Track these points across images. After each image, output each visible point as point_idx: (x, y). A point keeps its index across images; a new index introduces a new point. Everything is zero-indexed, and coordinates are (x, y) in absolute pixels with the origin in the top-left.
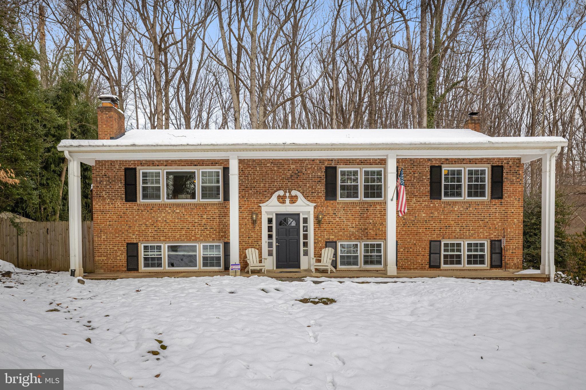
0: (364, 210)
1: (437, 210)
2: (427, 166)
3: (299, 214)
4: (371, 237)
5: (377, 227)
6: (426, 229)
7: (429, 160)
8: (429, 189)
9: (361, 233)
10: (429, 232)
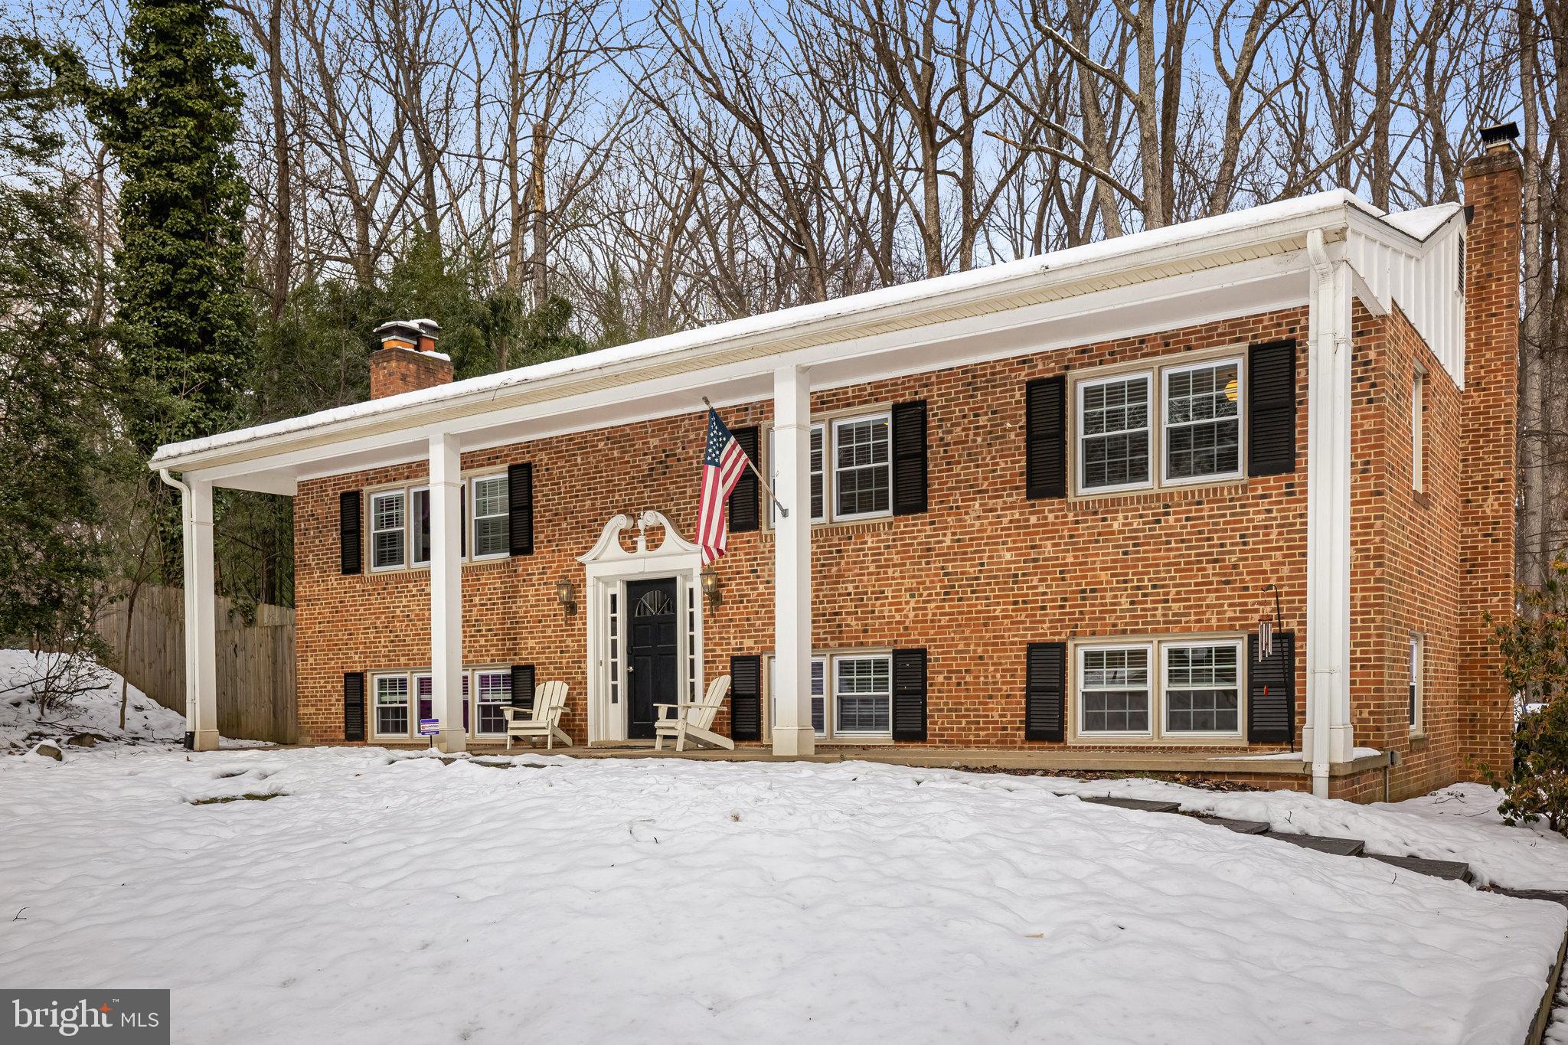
0: (831, 552)
1: (1051, 533)
2: (1018, 382)
3: (673, 580)
4: (852, 638)
5: (866, 606)
6: (1016, 603)
7: (1024, 362)
8: (1024, 463)
9: (824, 627)
10: (1024, 614)
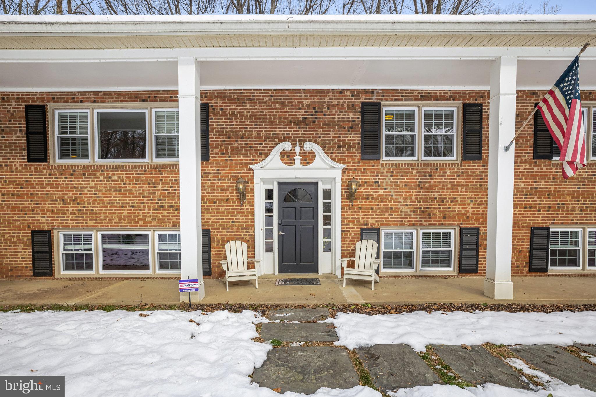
0: (425, 176)
1: (544, 176)
2: (530, 103)
3: (316, 184)
4: (436, 221)
5: (446, 205)
6: (526, 208)
7: (534, 94)
8: (532, 142)
9: (420, 215)
10: (529, 213)
